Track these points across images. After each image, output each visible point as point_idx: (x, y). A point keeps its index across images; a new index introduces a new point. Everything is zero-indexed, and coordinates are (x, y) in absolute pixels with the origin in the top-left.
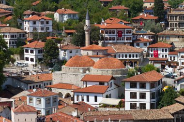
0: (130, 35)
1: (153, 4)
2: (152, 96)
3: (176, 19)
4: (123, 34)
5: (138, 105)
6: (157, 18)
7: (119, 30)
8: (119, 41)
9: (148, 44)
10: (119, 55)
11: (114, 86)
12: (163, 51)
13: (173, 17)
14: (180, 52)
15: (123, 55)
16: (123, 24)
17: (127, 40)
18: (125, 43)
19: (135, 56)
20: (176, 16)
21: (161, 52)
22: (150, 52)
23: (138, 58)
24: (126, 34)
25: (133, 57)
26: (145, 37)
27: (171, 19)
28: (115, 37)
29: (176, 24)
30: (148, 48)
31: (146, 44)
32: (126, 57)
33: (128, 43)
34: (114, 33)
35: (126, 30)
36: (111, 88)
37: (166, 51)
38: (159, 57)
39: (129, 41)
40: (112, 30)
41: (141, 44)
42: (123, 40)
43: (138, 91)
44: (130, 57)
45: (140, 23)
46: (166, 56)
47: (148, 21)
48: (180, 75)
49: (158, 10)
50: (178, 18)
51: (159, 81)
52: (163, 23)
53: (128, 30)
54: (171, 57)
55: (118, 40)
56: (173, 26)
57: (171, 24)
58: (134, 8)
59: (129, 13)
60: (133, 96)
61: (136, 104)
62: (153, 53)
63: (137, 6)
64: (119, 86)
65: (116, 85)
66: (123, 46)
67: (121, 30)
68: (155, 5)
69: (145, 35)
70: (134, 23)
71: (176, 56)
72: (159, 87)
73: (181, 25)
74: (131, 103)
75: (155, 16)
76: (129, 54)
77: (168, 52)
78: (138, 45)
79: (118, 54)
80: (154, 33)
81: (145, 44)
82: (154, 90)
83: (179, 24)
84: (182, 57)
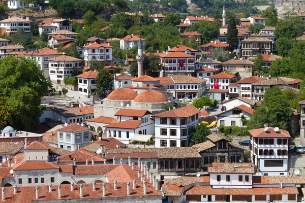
0: (192, 65)
2: (183, 133)
3: (250, 47)
4: (184, 64)
5: (168, 142)
7: (180, 59)
8: (180, 71)
9: (212, 74)
10: (178, 86)
11: (150, 122)
12: (223, 82)
13: (247, 44)
15: (181, 86)
17: (189, 69)
18: (186, 74)
19: (194, 87)
20: (250, 43)
21: (222, 84)
23: (197, 89)
24: (188, 64)
25: (192, 88)
26: (209, 67)
27: (244, 47)
28: (176, 66)
29: (249, 52)
30: (212, 79)
31: (210, 74)
32: (185, 88)
33: (190, 73)
34: (175, 62)
35: (187, 59)
37: (227, 82)
38: (220, 88)
39: (191, 71)
40: (173, 59)
41: (205, 74)
42: (184, 69)
43: (168, 127)
44: (189, 88)
45: (210, 51)
46: (227, 87)
47: (216, 49)
49: (231, 36)
50: (251, 45)
51: (194, 116)
53: (191, 59)
54: (231, 89)
55: (179, 69)
56: (247, 54)
57: (244, 52)
58: (207, 34)
59: (202, 40)
60: (164, 132)
61: (166, 141)
62: (213, 84)
63: (209, 32)
65: (153, 120)
66: (184, 77)
67: (183, 59)
68: (228, 31)
69: (210, 64)
70: (203, 51)
71: (237, 87)
72: (192, 123)
73: (254, 53)
74: (161, 140)
75: (227, 43)
76: (188, 85)
77: (229, 84)
78: (201, 75)
79: (176, 85)
80: (220, 63)
82: (185, 126)
83: (253, 51)
84: (243, 89)
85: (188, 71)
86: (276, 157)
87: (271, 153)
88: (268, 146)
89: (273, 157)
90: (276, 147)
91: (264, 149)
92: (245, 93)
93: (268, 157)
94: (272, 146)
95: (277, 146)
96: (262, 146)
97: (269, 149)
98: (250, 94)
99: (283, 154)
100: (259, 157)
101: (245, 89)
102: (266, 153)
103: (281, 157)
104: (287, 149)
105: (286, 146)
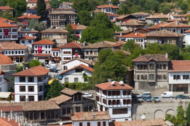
0: (16, 33)
1: (35, 5)
2: (40, 89)
3: (57, 18)
4: (9, 33)
5: (27, 97)
6: (39, 17)
7: (5, 28)
8: (6, 39)
9: (32, 41)
10: (6, 52)
11: (3, 81)
12: (46, 48)
13: (55, 16)
14: (62, 49)
15: (10, 52)
16: (9, 23)
17: (13, 37)
18: (11, 41)
19: (21, 52)
20: (57, 15)
21: (45, 49)
22: (35, 49)
23: (24, 54)
24: (12, 32)
25: (19, 53)
26: (30, 35)
27: (52, 19)
28: (2, 35)
29: (57, 23)
30: (33, 45)
32: (13, 53)
33: (14, 41)
35: (12, 28)
36: (1, 83)
37: (49, 48)
38: (43, 53)
39: (14, 39)
41: (26, 42)
42: (9, 38)
43: (27, 84)
44: (16, 53)
45: (24, 22)
46: (49, 52)
47: (32, 20)
48: (64, 69)
49: (41, 10)
50: (59, 17)
51: (45, 75)
52: (45, 22)
53: (14, 28)
54: (54, 53)
55: (5, 38)
56: (55, 25)
57: (53, 23)
58: (18, 8)
59: (14, 13)
60: (22, 89)
61: (25, 96)
62: (37, 49)
63: (20, 6)
64: (8, 81)
65: (6, 79)
66: (10, 44)
67: (8, 28)
68: (38, 5)
69: (30, 33)
70: (19, 22)
71: (58, 52)
72: (45, 80)
73: (61, 23)
74: (20, 96)
75: (38, 15)
76: (15, 51)
77: (51, 49)
78: (23, 42)
79: (5, 51)
80: (38, 32)
81: (30, 42)
82: (41, 83)
83: (60, 22)
84: (64, 53)
85: (12, 39)
86: (122, 105)
87: (118, 102)
88: (115, 97)
89: (119, 106)
90: (122, 98)
91: (112, 100)
92: (66, 57)
93: (115, 106)
94: (119, 97)
95: (123, 96)
96: (111, 97)
97: (116, 99)
98: (71, 57)
99: (128, 103)
100: (108, 106)
101: (67, 52)
102: (114, 102)
103: (126, 106)
104: (131, 99)
105: (130, 96)
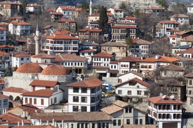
0: (76, 46)
1: (98, 18)
2: (93, 100)
3: (118, 32)
5: (80, 108)
6: (101, 30)
7: (66, 40)
8: (66, 51)
9: (92, 54)
10: (66, 63)
11: (59, 91)
12: (105, 60)
13: (116, 30)
14: (120, 62)
15: (69, 63)
16: (70, 35)
17: (73, 49)
18: (72, 53)
19: (80, 64)
22: (94, 61)
24: (72, 44)
27: (114, 32)
28: (63, 47)
29: (118, 36)
30: (92, 57)
32: (72, 65)
33: (75, 52)
34: (62, 43)
35: (72, 41)
36: (57, 93)
38: (102, 65)
40: (60, 40)
41: (86, 54)
42: (69, 49)
43: (80, 94)
44: (76, 65)
46: (108, 65)
48: (119, 82)
50: (120, 31)
51: (99, 87)
52: (106, 35)
53: (75, 40)
54: (112, 66)
55: (65, 49)
57: (114, 36)
59: (77, 25)
60: (76, 99)
61: (78, 107)
62: (96, 61)
64: (63, 91)
65: (61, 90)
67: (68, 40)
68: (100, 18)
69: (90, 46)
72: (98, 92)
73: (122, 37)
74: (73, 106)
75: (99, 29)
76: (75, 62)
77: (109, 62)
78: (83, 54)
80: (98, 44)
81: (90, 54)
82: (94, 94)
84: (122, 66)
85: (73, 51)
86: (172, 120)
87: (168, 116)
88: (165, 111)
89: (169, 120)
91: (162, 114)
93: (165, 120)
94: (169, 111)
95: (173, 111)
96: (161, 111)
97: (166, 114)
99: (178, 118)
100: (159, 120)
102: (164, 116)
103: (176, 120)
104: (181, 113)
105: (181, 111)
